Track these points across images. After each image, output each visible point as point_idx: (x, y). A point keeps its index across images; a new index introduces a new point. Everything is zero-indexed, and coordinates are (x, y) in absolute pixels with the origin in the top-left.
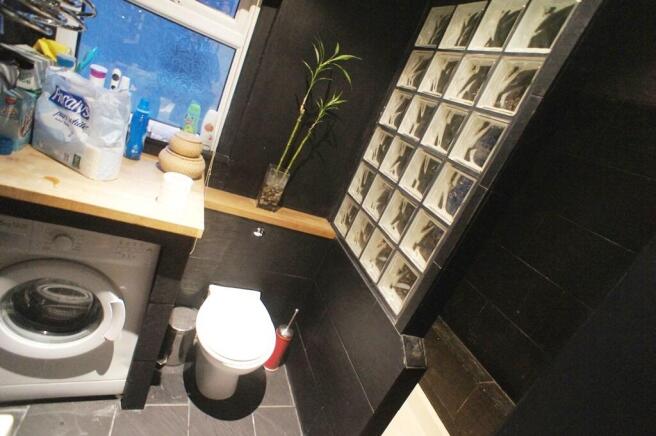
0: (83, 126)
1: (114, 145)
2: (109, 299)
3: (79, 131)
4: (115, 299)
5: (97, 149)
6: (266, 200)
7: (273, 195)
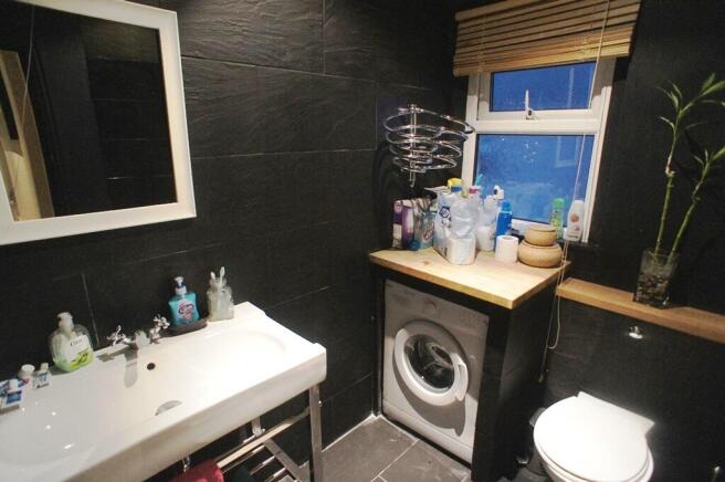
0: (449, 227)
1: (466, 236)
2: (458, 361)
3: (446, 229)
4: (461, 362)
5: (454, 241)
6: (644, 292)
7: (654, 286)
